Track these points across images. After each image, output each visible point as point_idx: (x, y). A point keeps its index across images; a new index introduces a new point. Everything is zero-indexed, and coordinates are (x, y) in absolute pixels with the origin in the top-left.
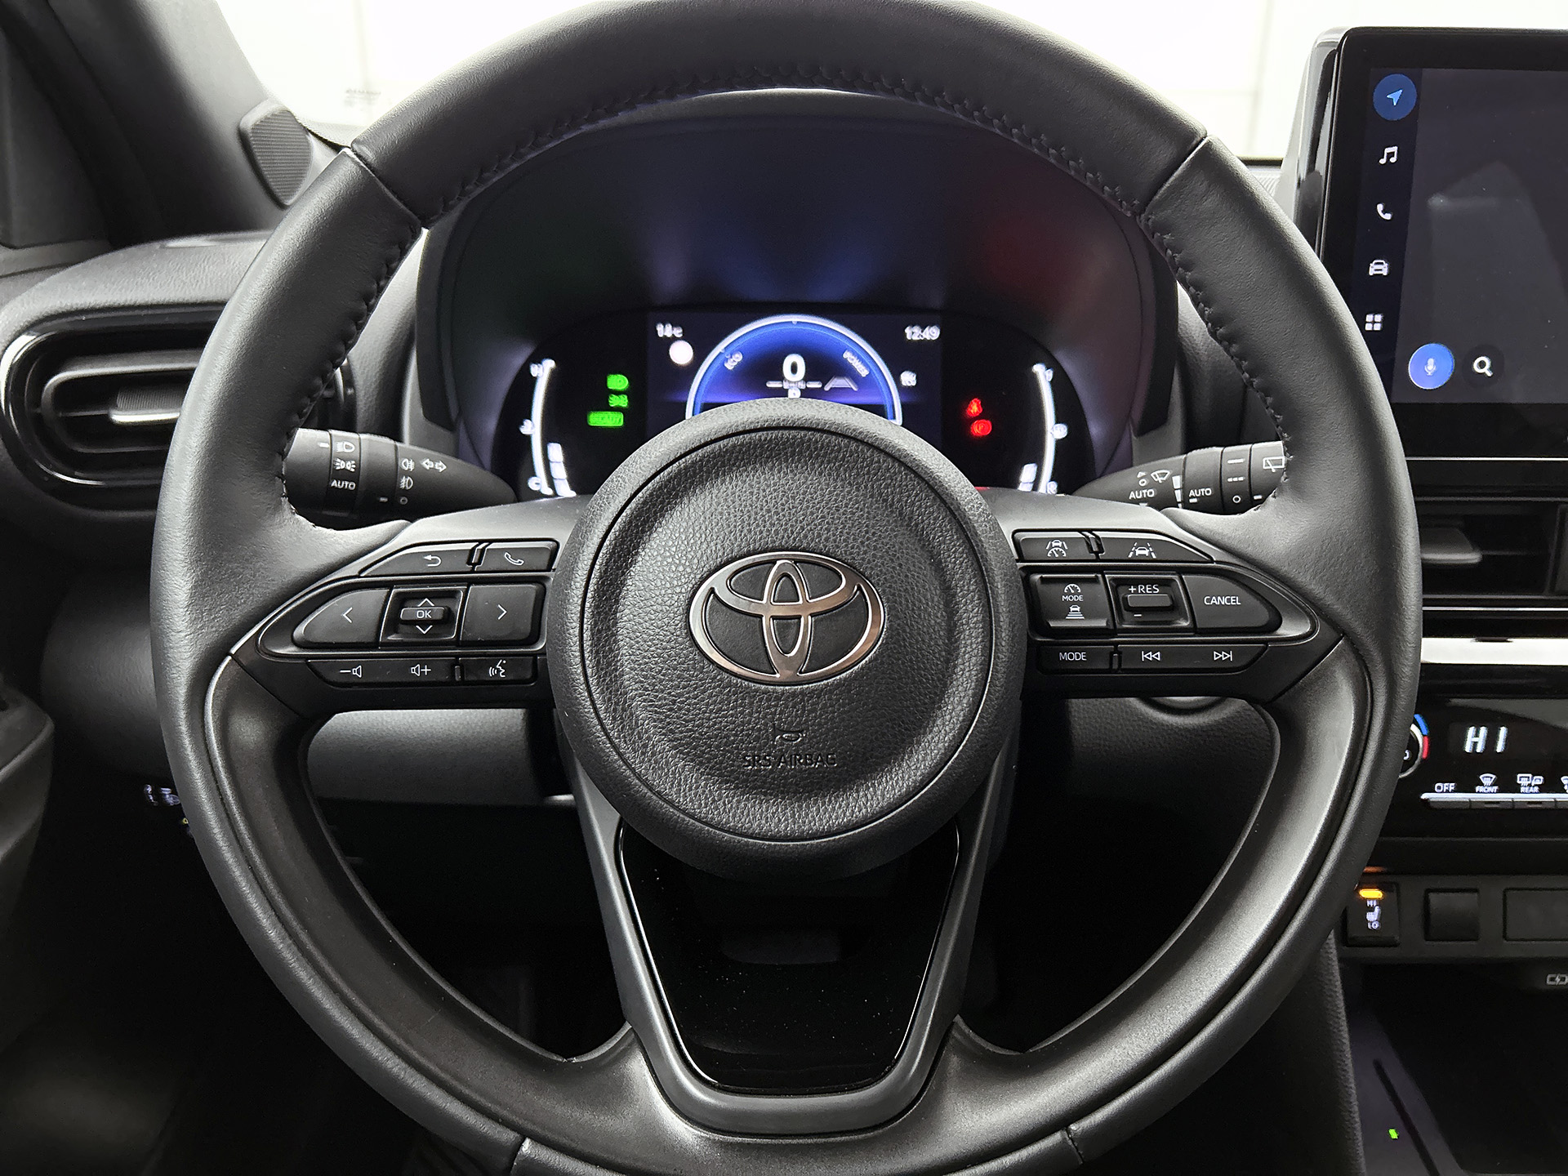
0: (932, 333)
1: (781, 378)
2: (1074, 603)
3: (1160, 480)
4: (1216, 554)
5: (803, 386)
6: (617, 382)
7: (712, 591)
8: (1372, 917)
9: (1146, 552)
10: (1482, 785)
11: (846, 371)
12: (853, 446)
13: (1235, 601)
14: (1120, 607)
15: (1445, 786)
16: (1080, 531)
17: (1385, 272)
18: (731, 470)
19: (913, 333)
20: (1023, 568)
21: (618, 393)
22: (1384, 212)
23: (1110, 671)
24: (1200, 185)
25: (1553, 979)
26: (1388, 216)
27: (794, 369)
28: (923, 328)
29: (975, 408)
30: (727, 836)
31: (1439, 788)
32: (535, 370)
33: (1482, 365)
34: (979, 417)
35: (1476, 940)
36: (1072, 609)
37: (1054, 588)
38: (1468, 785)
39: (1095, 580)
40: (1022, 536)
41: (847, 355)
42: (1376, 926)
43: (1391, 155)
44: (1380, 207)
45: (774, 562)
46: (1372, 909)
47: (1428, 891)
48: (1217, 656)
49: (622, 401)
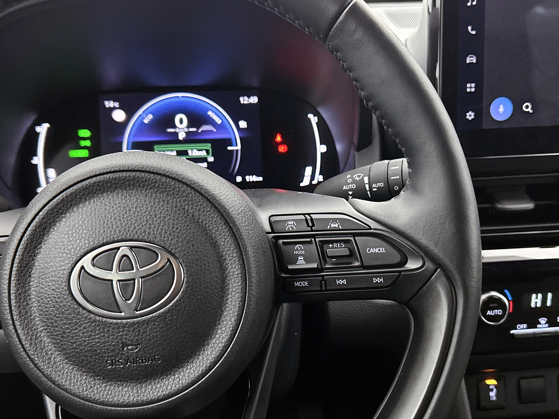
0: (254, 100)
1: (175, 127)
2: (300, 255)
3: (358, 179)
4: (373, 225)
5: (186, 130)
6: (84, 133)
7: (83, 267)
8: (493, 394)
9: (336, 225)
10: (540, 324)
11: (210, 121)
12: (164, 179)
13: (382, 250)
14: (323, 256)
15: (522, 326)
16: (304, 214)
17: (475, 61)
18: (93, 197)
19: (244, 100)
20: (273, 237)
21: (84, 139)
22: (472, 30)
23: (321, 290)
24: (352, 25)
26: (474, 32)
27: (181, 121)
28: (249, 97)
29: (279, 139)
30: (99, 406)
31: (519, 327)
32: (38, 129)
33: (527, 107)
34: (281, 143)
35: (545, 401)
36: (299, 258)
37: (290, 247)
38: (533, 324)
39: (310, 242)
40: (273, 219)
41: (210, 113)
42: (494, 398)
43: (473, 1)
44: (470, 28)
45: (118, 248)
46: (492, 390)
47: (520, 378)
48: (375, 280)
49: (88, 143)
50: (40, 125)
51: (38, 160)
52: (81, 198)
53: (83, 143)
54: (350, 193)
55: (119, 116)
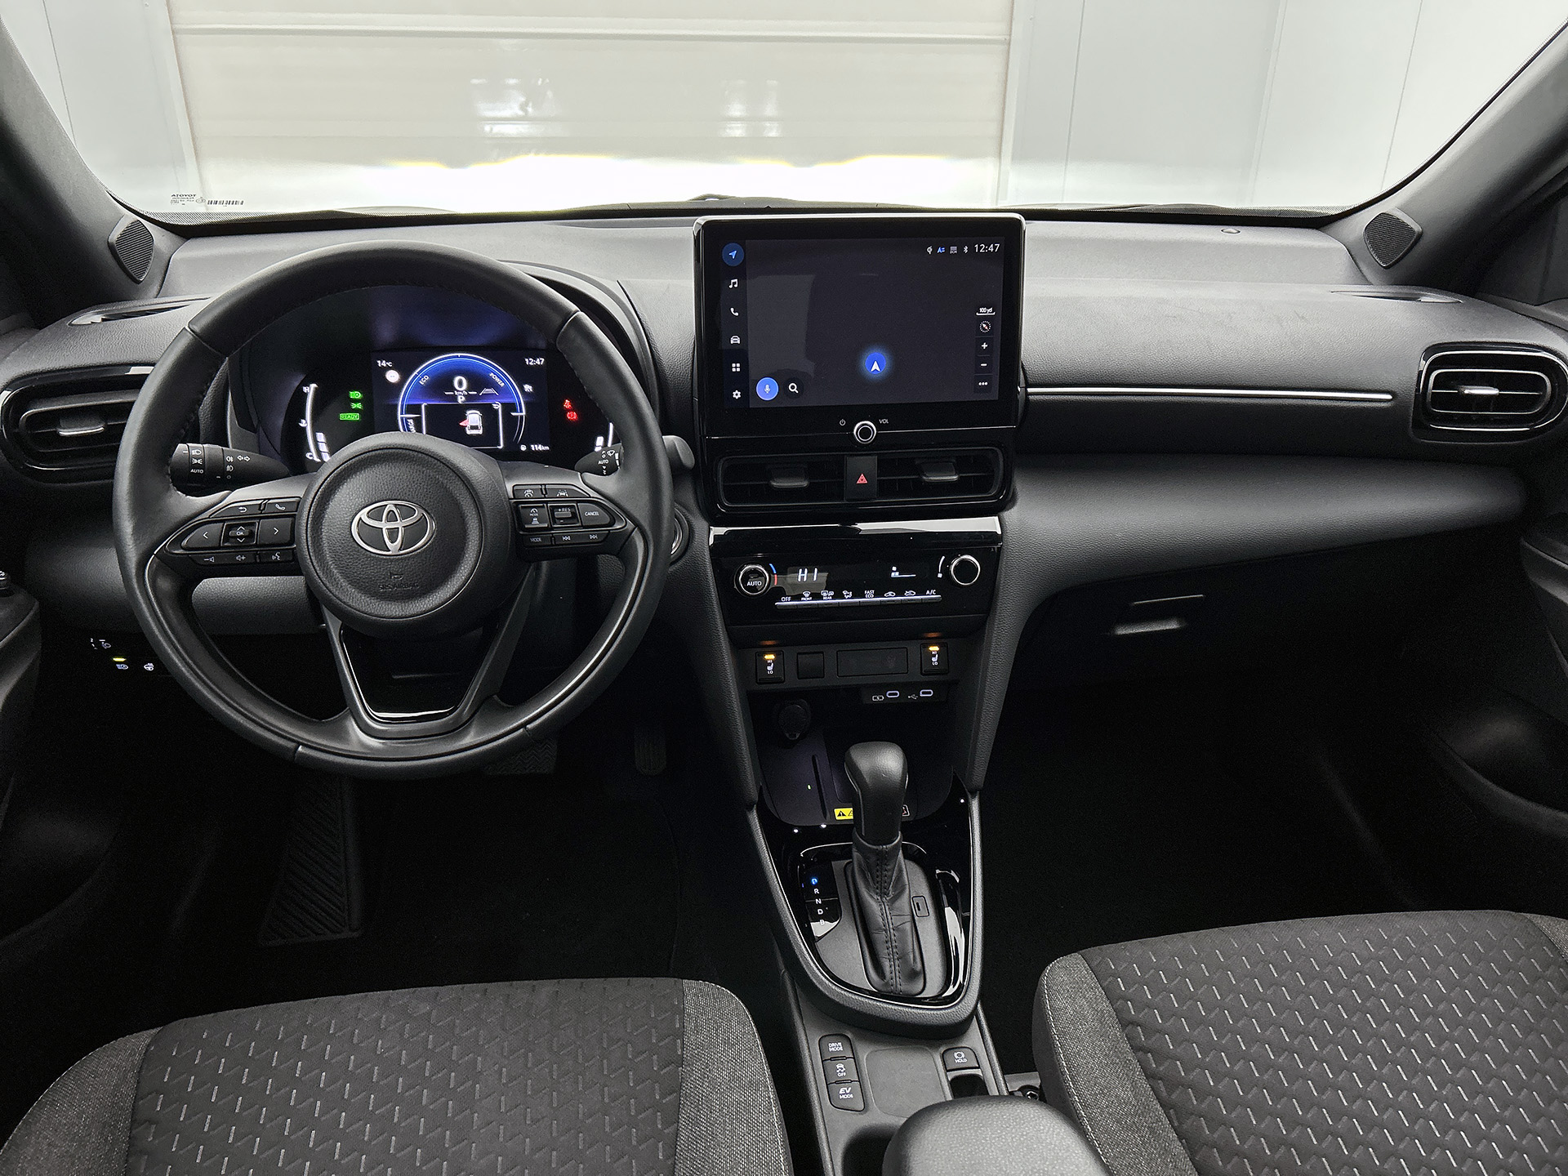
0: (540, 361)
1: (453, 389)
2: (534, 517)
3: (610, 455)
4: (593, 494)
5: (466, 393)
6: (355, 395)
7: (360, 519)
9: (565, 494)
10: (804, 597)
11: (491, 384)
13: (597, 514)
14: (554, 519)
15: (787, 599)
16: (541, 485)
17: (739, 342)
19: (530, 362)
20: (515, 502)
21: (356, 401)
22: (735, 312)
23: (552, 545)
25: (875, 698)
26: (737, 314)
27: (460, 383)
28: (535, 358)
29: (568, 405)
30: (374, 618)
31: (784, 599)
32: (305, 389)
33: (793, 387)
34: (570, 410)
35: (825, 677)
36: (534, 520)
37: (527, 510)
38: (798, 597)
39: (543, 507)
40: (515, 488)
41: (492, 375)
42: (774, 673)
43: (734, 283)
44: (732, 310)
45: (386, 505)
46: (768, 665)
47: (799, 654)
48: (591, 537)
49: (359, 406)
50: (307, 385)
51: (306, 423)
52: (358, 468)
53: (354, 406)
54: (604, 467)
55: (393, 376)
